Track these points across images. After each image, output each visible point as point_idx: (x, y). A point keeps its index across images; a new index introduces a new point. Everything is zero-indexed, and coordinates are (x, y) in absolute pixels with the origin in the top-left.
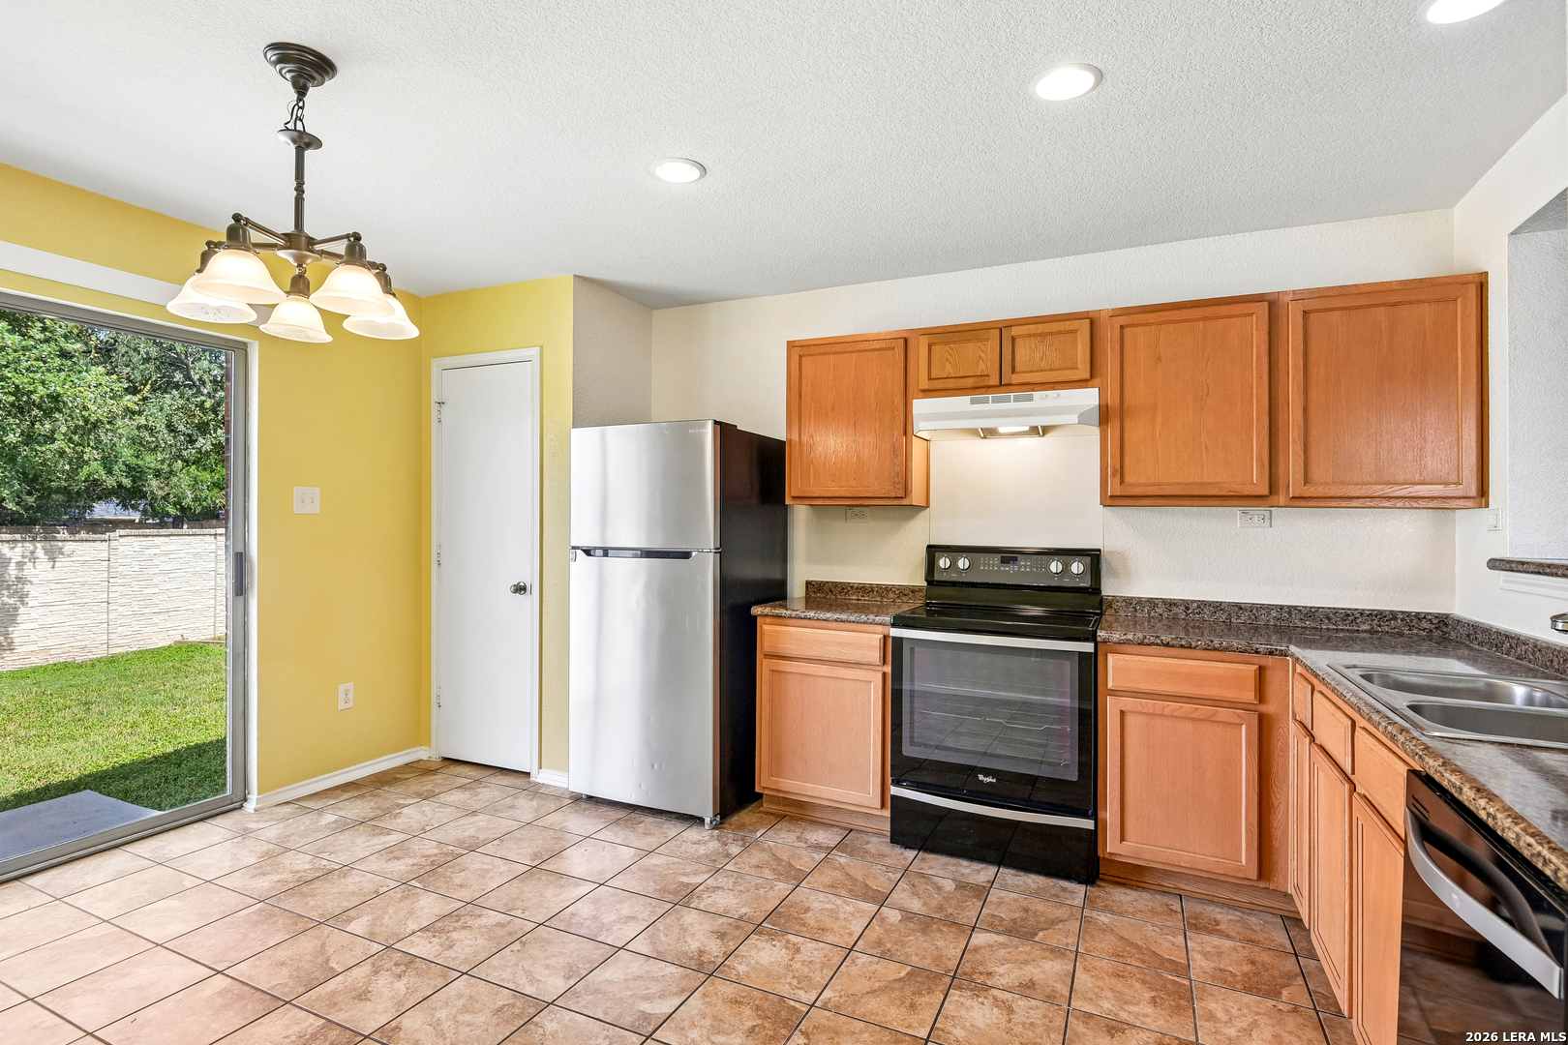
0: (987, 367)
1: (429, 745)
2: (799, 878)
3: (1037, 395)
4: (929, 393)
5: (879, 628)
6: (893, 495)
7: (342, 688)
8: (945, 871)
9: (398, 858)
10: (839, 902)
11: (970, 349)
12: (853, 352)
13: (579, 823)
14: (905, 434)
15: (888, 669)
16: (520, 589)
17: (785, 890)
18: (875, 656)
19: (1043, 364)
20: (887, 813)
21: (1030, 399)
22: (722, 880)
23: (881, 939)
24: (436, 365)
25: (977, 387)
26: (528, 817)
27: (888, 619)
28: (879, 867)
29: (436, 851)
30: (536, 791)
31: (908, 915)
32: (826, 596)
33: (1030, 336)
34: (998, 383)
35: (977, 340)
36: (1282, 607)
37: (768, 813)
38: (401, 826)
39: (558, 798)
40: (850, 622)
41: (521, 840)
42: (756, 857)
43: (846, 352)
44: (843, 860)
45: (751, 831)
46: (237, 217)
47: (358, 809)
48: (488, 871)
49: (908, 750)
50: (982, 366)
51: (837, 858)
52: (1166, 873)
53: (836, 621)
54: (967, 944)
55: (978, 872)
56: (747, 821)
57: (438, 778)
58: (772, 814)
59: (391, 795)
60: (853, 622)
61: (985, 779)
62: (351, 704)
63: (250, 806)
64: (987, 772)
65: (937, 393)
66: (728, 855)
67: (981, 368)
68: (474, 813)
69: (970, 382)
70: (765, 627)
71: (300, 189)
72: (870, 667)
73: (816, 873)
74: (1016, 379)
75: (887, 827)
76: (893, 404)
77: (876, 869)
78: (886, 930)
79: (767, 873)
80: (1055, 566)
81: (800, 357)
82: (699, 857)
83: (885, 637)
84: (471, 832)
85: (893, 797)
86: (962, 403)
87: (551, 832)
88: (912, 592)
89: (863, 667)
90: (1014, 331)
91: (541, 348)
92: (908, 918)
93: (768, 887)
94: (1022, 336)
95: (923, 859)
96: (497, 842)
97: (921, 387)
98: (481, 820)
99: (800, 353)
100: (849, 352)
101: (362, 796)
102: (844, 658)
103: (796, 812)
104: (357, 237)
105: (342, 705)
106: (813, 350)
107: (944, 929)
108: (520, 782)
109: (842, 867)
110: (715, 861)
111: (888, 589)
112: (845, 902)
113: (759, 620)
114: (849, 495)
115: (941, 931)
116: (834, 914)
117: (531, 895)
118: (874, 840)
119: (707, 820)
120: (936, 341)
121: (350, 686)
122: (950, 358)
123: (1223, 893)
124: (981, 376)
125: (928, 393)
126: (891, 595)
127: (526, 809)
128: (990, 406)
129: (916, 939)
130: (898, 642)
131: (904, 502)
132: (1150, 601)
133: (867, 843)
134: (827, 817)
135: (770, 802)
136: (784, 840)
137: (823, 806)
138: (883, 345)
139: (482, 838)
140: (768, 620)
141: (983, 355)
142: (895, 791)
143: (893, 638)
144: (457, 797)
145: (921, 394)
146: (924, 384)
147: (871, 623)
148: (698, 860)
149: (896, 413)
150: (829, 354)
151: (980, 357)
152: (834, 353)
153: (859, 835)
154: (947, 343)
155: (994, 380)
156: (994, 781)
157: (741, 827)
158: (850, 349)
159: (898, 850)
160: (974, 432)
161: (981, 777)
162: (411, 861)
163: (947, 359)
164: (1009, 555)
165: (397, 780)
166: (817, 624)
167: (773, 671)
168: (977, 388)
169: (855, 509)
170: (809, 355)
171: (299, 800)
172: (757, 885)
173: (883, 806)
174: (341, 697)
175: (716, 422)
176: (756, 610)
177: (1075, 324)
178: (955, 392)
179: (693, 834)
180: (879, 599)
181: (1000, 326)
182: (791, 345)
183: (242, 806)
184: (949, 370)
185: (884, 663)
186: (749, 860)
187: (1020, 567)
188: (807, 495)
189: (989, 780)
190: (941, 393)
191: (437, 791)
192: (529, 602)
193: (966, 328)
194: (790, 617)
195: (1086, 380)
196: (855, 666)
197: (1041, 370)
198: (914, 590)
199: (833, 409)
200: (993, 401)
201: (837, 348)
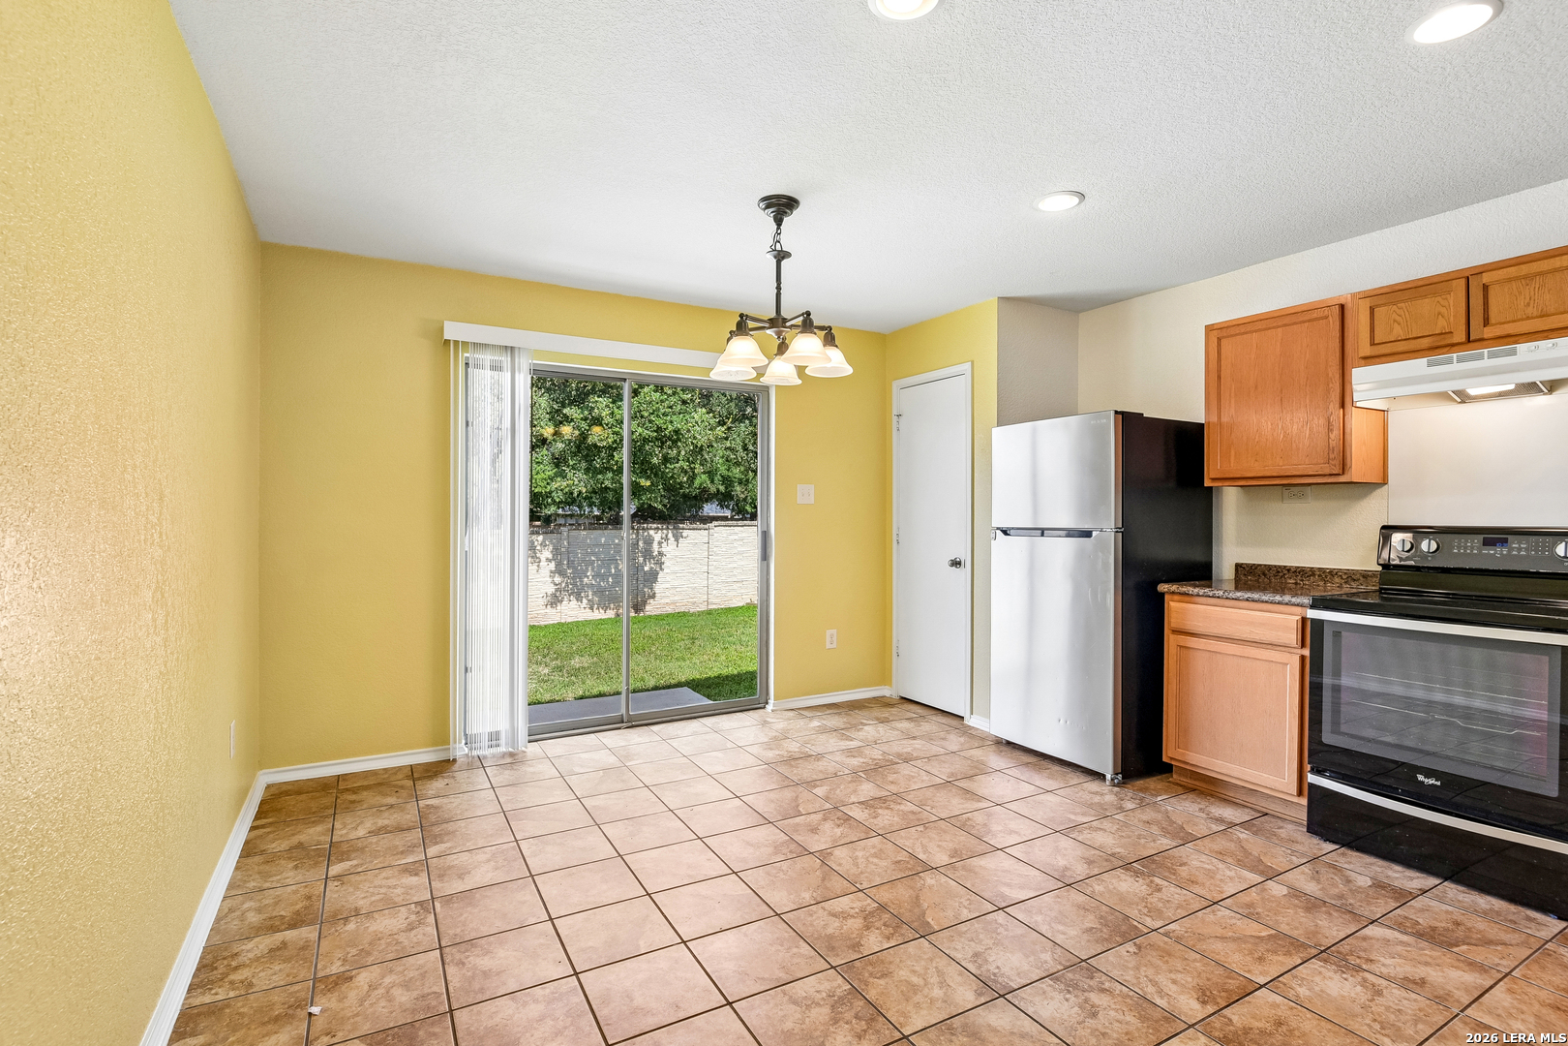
0: (1449, 324)
1: (891, 685)
2: (1188, 839)
3: (1522, 347)
4: (1373, 360)
5: (1298, 610)
6: (1327, 471)
7: (829, 632)
8: (1362, 869)
9: (854, 757)
10: (1221, 865)
11: (1426, 306)
12: (1279, 327)
13: (996, 760)
14: (1343, 405)
15: (1307, 652)
16: (956, 563)
17: (1167, 845)
18: (1292, 637)
19: (1530, 311)
20: (1304, 801)
21: (1513, 352)
22: (1106, 824)
23: (1253, 904)
24: (896, 385)
25: (1438, 346)
26: (954, 748)
27: (1306, 601)
28: (1283, 849)
29: (881, 757)
30: (967, 732)
31: (1295, 893)
32: (1255, 579)
33: (1512, 278)
34: (1464, 339)
35: (1437, 293)
37: (1177, 784)
38: (861, 737)
39: (983, 739)
40: (1263, 602)
41: (944, 762)
42: (1149, 814)
43: (1270, 329)
44: (1242, 836)
45: (1152, 795)
46: (741, 316)
47: (835, 721)
48: (913, 777)
49: (1328, 738)
50: (1442, 322)
51: (1237, 832)
53: (1247, 600)
54: (1357, 932)
55: (1412, 879)
56: (1152, 787)
57: (894, 710)
58: (1181, 786)
59: (859, 716)
60: (1266, 602)
61: (1426, 780)
62: (834, 646)
63: (769, 707)
64: (1429, 773)
65: (1383, 359)
66: (1121, 808)
67: (1441, 325)
68: (914, 738)
69: (1425, 343)
70: (1172, 603)
71: (779, 288)
72: (1287, 649)
73: (1206, 840)
74: (1490, 332)
75: (1304, 816)
76: (1328, 375)
77: (1279, 851)
78: (1263, 899)
79: (1155, 829)
80: (1563, 549)
81: (1219, 340)
82: (1092, 804)
83: (1304, 620)
84: (909, 750)
85: (1311, 785)
86: (1418, 366)
87: (969, 762)
88: (1364, 577)
89: (1278, 648)
90: (1487, 278)
91: (973, 362)
92: (1296, 896)
93: (1151, 839)
94: (1497, 281)
95: (1343, 854)
96: (926, 760)
97: (1362, 355)
98: (918, 744)
99: (1219, 335)
100: (1274, 328)
101: (840, 714)
103: (1206, 787)
104: (808, 314)
105: (828, 646)
106: (1232, 331)
107: (1335, 914)
108: (955, 722)
109: (1239, 840)
110: (1106, 809)
112: (1228, 868)
113: (1166, 597)
114: (1275, 474)
115: (1330, 914)
116: (1211, 874)
117: (941, 799)
118: (1290, 827)
119: (1109, 777)
120: (1380, 302)
121: (834, 631)
122: (1398, 318)
124: (1442, 334)
125: (1369, 360)
127: (954, 742)
128: (1456, 367)
129: (1296, 913)
130: (1318, 625)
131: (1342, 479)
133: (1281, 828)
134: (1241, 797)
135: (1180, 775)
136: (1186, 810)
137: (1236, 786)
138: (1315, 315)
139: (915, 755)
140: (1176, 597)
141: (1443, 310)
142: (1312, 778)
143: (1312, 620)
144: (905, 725)
145: (1363, 362)
146: (1366, 349)
147: (1287, 604)
148: (1091, 806)
149: (1331, 385)
150: (1252, 332)
151: (1439, 314)
152: (1256, 331)
153: (1273, 820)
154: (1394, 303)
155: (1460, 337)
156: (1439, 783)
157: (1141, 790)
158: (1274, 325)
159: (1315, 840)
160: (1444, 396)
161: (1421, 778)
162: (862, 760)
163: (1395, 321)
164: (1498, 536)
165: (865, 707)
166: (1227, 602)
167: (1181, 647)
168: (1437, 348)
169: (1292, 489)
170: (1229, 336)
171: (799, 709)
172: (1140, 835)
173: (1300, 793)
174: (828, 639)
175: (1116, 412)
176: (1163, 588)
178: (1407, 355)
179: (1094, 786)
180: (1321, 583)
181: (1467, 275)
182: (1209, 329)
183: (764, 707)
184: (1398, 332)
185: (1303, 645)
186: (1139, 816)
187: (1511, 549)
188: (1227, 476)
189: (1432, 781)
190: (1389, 358)
191: (891, 719)
192: (963, 573)
193: (1420, 283)
194: (1198, 595)
196: (1270, 646)
197: (1529, 317)
198: (1366, 575)
199: (1256, 387)
200: (1459, 361)
201: (1259, 325)
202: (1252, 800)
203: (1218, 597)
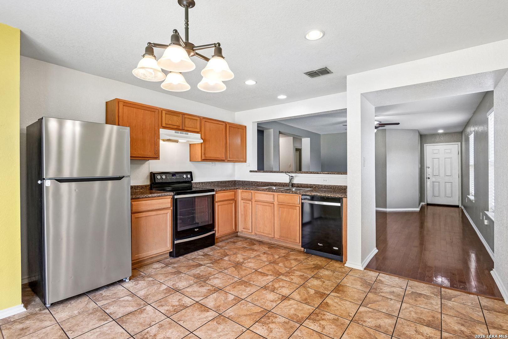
3: (189, 133)
5: (172, 196)
6: (155, 157)
10: (198, 269)
11: (175, 118)
12: (142, 109)
17: (185, 275)
18: (170, 205)
19: (191, 126)
21: (188, 134)
33: (188, 118)
34: (181, 129)
35: (177, 116)
36: (218, 181)
40: (162, 196)
42: (159, 276)
43: (140, 109)
44: (175, 265)
49: (179, 229)
50: (178, 123)
51: (173, 266)
52: (220, 237)
64: (196, 228)
65: (166, 128)
67: (177, 124)
69: (175, 127)
70: (133, 203)
72: (168, 209)
74: (186, 129)
79: (172, 276)
80: (185, 176)
81: (123, 106)
83: (173, 199)
86: (172, 132)
88: (146, 187)
89: (165, 209)
90: (186, 116)
92: (212, 264)
93: (181, 277)
94: (187, 118)
95: (186, 257)
99: (123, 104)
100: (141, 109)
102: (160, 208)
103: (138, 265)
110: (154, 283)
111: (138, 187)
114: (142, 156)
116: (203, 271)
120: (167, 113)
123: (227, 237)
124: (177, 126)
125: (164, 128)
126: (139, 188)
128: (179, 134)
132: (199, 183)
134: (149, 262)
138: (152, 110)
141: (178, 120)
142: (177, 242)
145: (162, 127)
146: (164, 125)
147: (168, 196)
150: (134, 107)
152: (136, 108)
154: (169, 115)
158: (142, 108)
161: (195, 230)
163: (169, 119)
164: (174, 174)
167: (136, 218)
168: (177, 129)
170: (126, 106)
173: (171, 248)
177: (197, 118)
178: (171, 129)
180: (135, 190)
181: (182, 114)
184: (170, 122)
187: (176, 177)
189: (197, 229)
190: (168, 128)
193: (174, 112)
194: (143, 198)
195: (198, 132)
197: (191, 128)
198: (146, 186)
199: (135, 127)
200: (185, 134)
201: (137, 107)
202: (152, 260)
203: (149, 197)
